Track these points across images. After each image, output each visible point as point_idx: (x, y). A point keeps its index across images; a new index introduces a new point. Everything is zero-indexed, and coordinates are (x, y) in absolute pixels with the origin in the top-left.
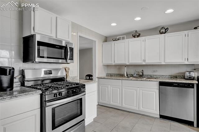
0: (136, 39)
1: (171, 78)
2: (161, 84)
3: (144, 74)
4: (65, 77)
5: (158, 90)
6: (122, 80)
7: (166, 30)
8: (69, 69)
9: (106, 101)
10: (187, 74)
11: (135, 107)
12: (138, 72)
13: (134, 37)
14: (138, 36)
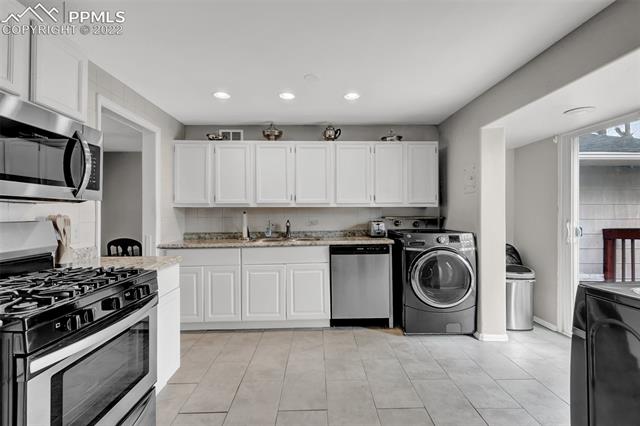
0: (273, 143)
1: (345, 235)
2: (335, 250)
3: (292, 230)
4: (54, 255)
5: (328, 265)
6: (241, 247)
7: (336, 133)
8: (67, 222)
9: (193, 315)
10: (375, 227)
11: (278, 315)
12: (277, 226)
13: (268, 137)
14: (277, 138)
